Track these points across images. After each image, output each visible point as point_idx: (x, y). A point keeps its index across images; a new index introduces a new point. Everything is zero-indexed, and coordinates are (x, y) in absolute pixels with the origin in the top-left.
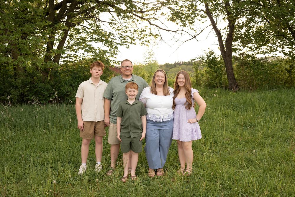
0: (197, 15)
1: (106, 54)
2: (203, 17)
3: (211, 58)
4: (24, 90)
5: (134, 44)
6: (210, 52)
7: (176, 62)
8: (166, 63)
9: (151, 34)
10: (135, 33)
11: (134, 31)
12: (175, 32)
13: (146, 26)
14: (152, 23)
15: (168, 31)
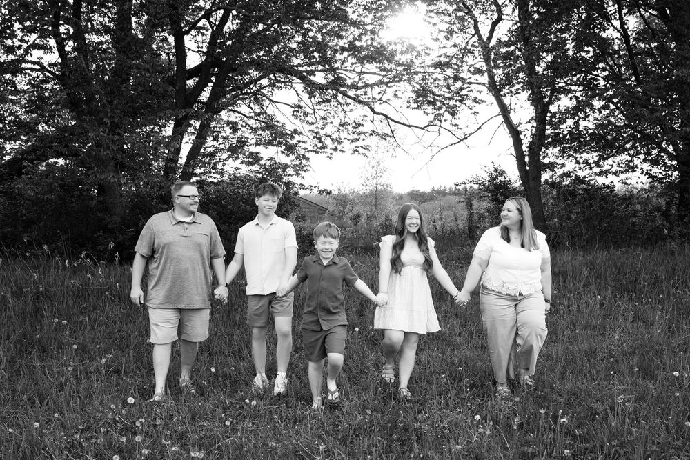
0: (465, 97)
1: (287, 170)
2: (477, 102)
3: (497, 181)
4: (125, 236)
5: (340, 150)
6: (496, 171)
7: (436, 189)
8: (411, 190)
9: (373, 131)
10: (341, 128)
11: (340, 125)
12: (423, 129)
13: (365, 116)
14: (376, 110)
15: (410, 126)
